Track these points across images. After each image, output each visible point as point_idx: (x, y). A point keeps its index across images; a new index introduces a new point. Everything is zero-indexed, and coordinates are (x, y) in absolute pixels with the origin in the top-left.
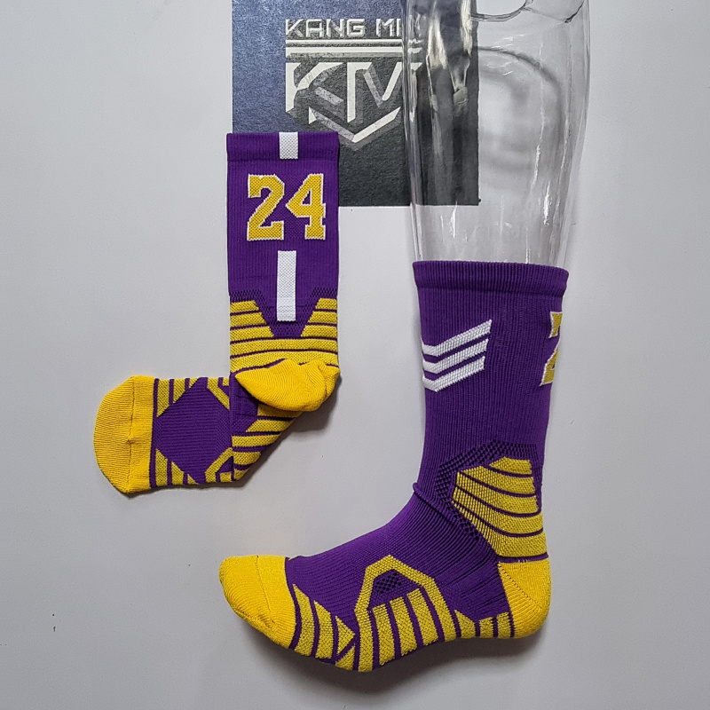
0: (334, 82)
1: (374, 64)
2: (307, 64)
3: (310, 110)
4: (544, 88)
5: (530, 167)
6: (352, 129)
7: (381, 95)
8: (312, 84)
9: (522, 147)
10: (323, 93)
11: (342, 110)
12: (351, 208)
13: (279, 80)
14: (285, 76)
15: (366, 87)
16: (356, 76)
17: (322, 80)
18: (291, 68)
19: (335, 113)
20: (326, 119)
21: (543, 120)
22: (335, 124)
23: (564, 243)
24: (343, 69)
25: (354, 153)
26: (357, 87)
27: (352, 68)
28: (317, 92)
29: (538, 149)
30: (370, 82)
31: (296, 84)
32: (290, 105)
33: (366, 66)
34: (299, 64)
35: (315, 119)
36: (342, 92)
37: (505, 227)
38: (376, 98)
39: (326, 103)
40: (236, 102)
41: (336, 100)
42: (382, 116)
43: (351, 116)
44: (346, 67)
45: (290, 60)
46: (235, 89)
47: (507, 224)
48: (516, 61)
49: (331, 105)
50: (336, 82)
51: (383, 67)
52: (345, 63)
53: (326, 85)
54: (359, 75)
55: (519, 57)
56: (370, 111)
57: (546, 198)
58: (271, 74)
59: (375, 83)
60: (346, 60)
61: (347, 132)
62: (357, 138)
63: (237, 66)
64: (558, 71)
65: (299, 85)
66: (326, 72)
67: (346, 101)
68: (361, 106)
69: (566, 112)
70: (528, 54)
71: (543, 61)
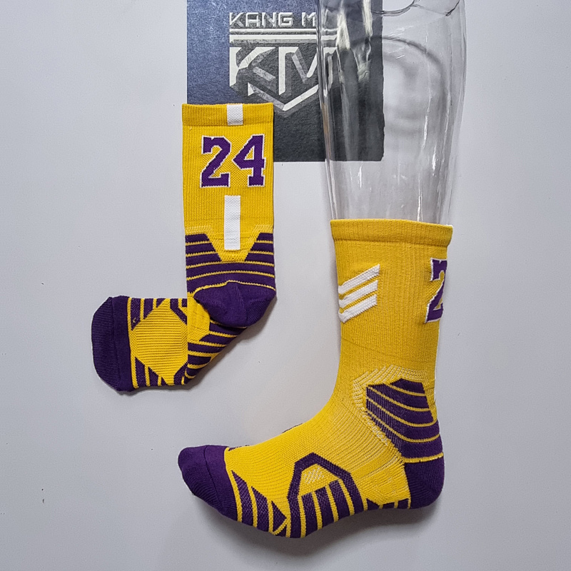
0: (268, 63)
1: (300, 48)
2: (247, 48)
3: (249, 85)
4: (429, 68)
5: (420, 131)
6: (283, 100)
7: (306, 73)
8: (250, 64)
9: (414, 116)
10: (259, 72)
11: (275, 85)
12: (281, 163)
13: (224, 61)
14: (229, 58)
15: (294, 67)
16: (286, 58)
17: (259, 61)
18: (234, 51)
19: (269, 88)
20: (262, 92)
21: (430, 94)
22: (269, 96)
23: (448, 192)
24: (276, 52)
25: (285, 119)
26: (286, 67)
27: (283, 51)
28: (254, 71)
29: (426, 117)
30: (297, 63)
31: (238, 64)
32: (233, 81)
33: (294, 50)
34: (240, 48)
35: (253, 92)
36: (275, 71)
37: (402, 179)
38: (302, 76)
39: (262, 79)
40: (190, 79)
41: (270, 77)
42: (306, 90)
43: (282, 90)
44: (278, 51)
45: (233, 45)
46: (189, 68)
47: (404, 177)
48: (407, 47)
49: (266, 81)
50: (269, 62)
51: (308, 50)
52: (277, 48)
53: (262, 65)
54: (288, 57)
55: (409, 44)
56: (297, 86)
57: (434, 156)
58: (218, 56)
59: (301, 64)
60: (277, 45)
61: (279, 102)
62: (287, 107)
63: (190, 50)
64: (442, 54)
65: (240, 65)
66: (261, 54)
67: (277, 78)
68: (290, 82)
69: (448, 88)
70: (417, 41)
71: (428, 47)
